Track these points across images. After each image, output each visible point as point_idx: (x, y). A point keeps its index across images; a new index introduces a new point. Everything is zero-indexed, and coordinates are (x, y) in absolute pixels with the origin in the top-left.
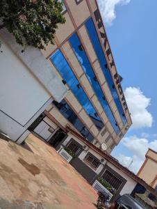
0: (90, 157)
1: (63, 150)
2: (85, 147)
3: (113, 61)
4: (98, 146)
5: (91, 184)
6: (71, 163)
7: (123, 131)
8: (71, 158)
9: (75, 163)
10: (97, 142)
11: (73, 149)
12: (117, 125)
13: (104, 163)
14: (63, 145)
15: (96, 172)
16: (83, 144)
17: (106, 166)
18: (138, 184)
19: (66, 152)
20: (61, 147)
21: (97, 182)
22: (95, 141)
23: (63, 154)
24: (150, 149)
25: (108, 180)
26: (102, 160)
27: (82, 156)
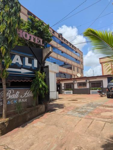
0: (80, 84)
1: (65, 91)
2: (74, 82)
3: (53, 30)
4: (76, 77)
5: (90, 94)
6: (73, 94)
7: (81, 60)
8: (72, 91)
9: (76, 92)
10: (74, 76)
11: (69, 87)
12: (76, 60)
13: (88, 81)
14: (63, 90)
15: (87, 88)
16: (72, 82)
17: (89, 82)
18: (108, 78)
19: (67, 91)
20: (63, 91)
21: (91, 91)
22: (73, 76)
23: (66, 93)
24: (100, 59)
25: (95, 87)
26: (86, 81)
27: (76, 86)
